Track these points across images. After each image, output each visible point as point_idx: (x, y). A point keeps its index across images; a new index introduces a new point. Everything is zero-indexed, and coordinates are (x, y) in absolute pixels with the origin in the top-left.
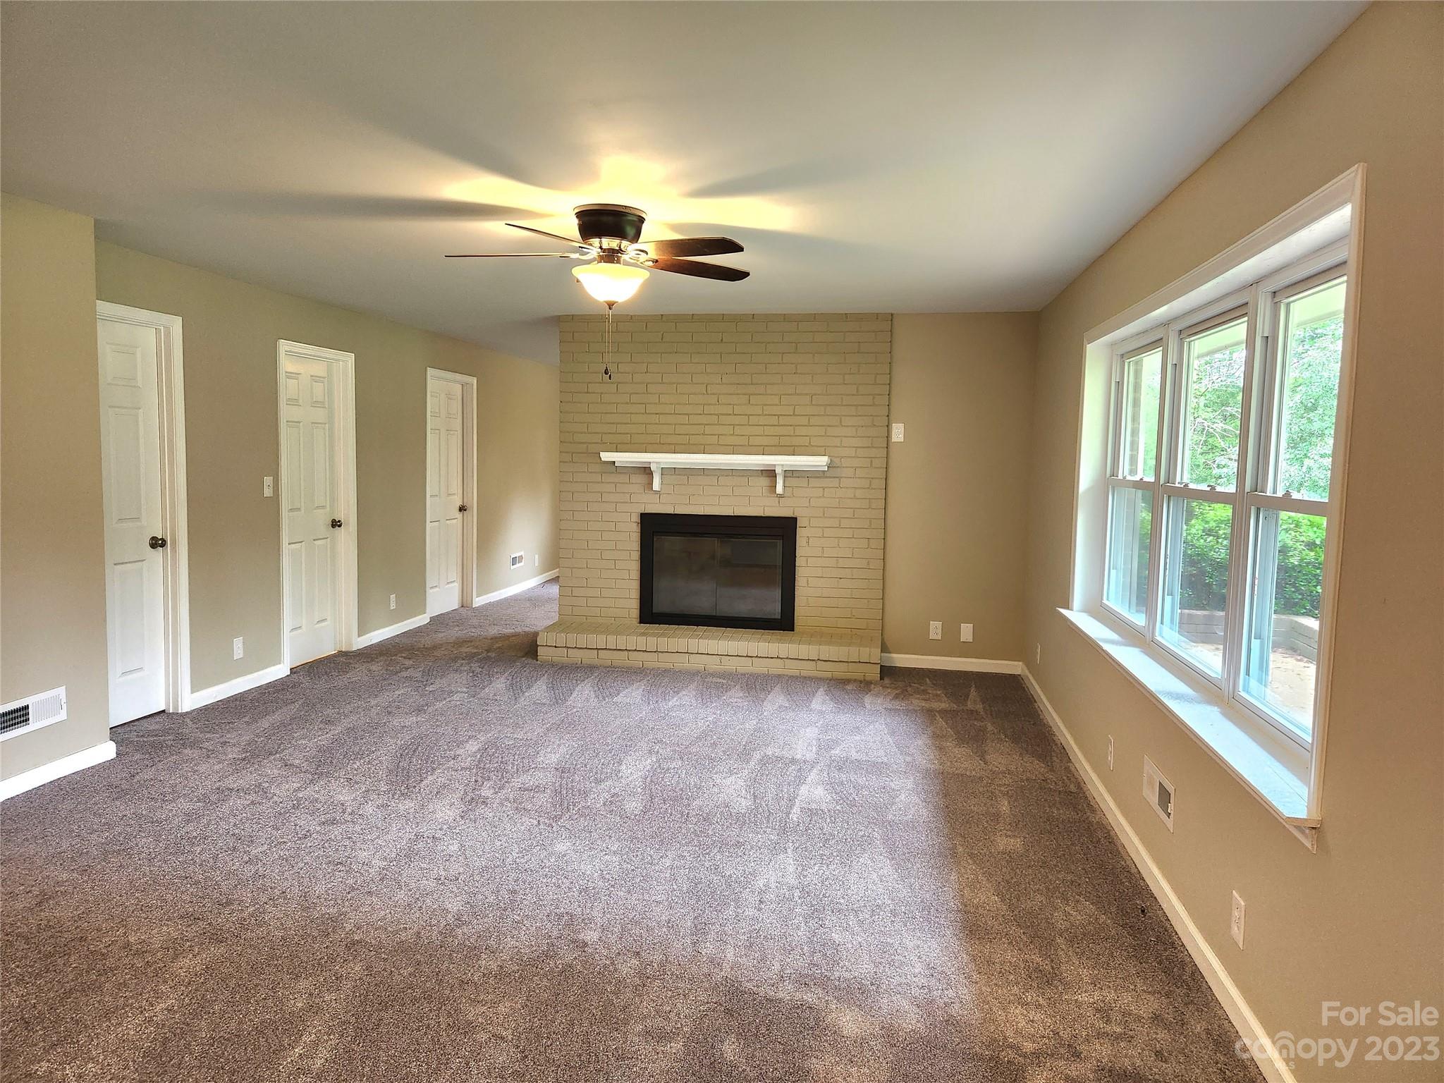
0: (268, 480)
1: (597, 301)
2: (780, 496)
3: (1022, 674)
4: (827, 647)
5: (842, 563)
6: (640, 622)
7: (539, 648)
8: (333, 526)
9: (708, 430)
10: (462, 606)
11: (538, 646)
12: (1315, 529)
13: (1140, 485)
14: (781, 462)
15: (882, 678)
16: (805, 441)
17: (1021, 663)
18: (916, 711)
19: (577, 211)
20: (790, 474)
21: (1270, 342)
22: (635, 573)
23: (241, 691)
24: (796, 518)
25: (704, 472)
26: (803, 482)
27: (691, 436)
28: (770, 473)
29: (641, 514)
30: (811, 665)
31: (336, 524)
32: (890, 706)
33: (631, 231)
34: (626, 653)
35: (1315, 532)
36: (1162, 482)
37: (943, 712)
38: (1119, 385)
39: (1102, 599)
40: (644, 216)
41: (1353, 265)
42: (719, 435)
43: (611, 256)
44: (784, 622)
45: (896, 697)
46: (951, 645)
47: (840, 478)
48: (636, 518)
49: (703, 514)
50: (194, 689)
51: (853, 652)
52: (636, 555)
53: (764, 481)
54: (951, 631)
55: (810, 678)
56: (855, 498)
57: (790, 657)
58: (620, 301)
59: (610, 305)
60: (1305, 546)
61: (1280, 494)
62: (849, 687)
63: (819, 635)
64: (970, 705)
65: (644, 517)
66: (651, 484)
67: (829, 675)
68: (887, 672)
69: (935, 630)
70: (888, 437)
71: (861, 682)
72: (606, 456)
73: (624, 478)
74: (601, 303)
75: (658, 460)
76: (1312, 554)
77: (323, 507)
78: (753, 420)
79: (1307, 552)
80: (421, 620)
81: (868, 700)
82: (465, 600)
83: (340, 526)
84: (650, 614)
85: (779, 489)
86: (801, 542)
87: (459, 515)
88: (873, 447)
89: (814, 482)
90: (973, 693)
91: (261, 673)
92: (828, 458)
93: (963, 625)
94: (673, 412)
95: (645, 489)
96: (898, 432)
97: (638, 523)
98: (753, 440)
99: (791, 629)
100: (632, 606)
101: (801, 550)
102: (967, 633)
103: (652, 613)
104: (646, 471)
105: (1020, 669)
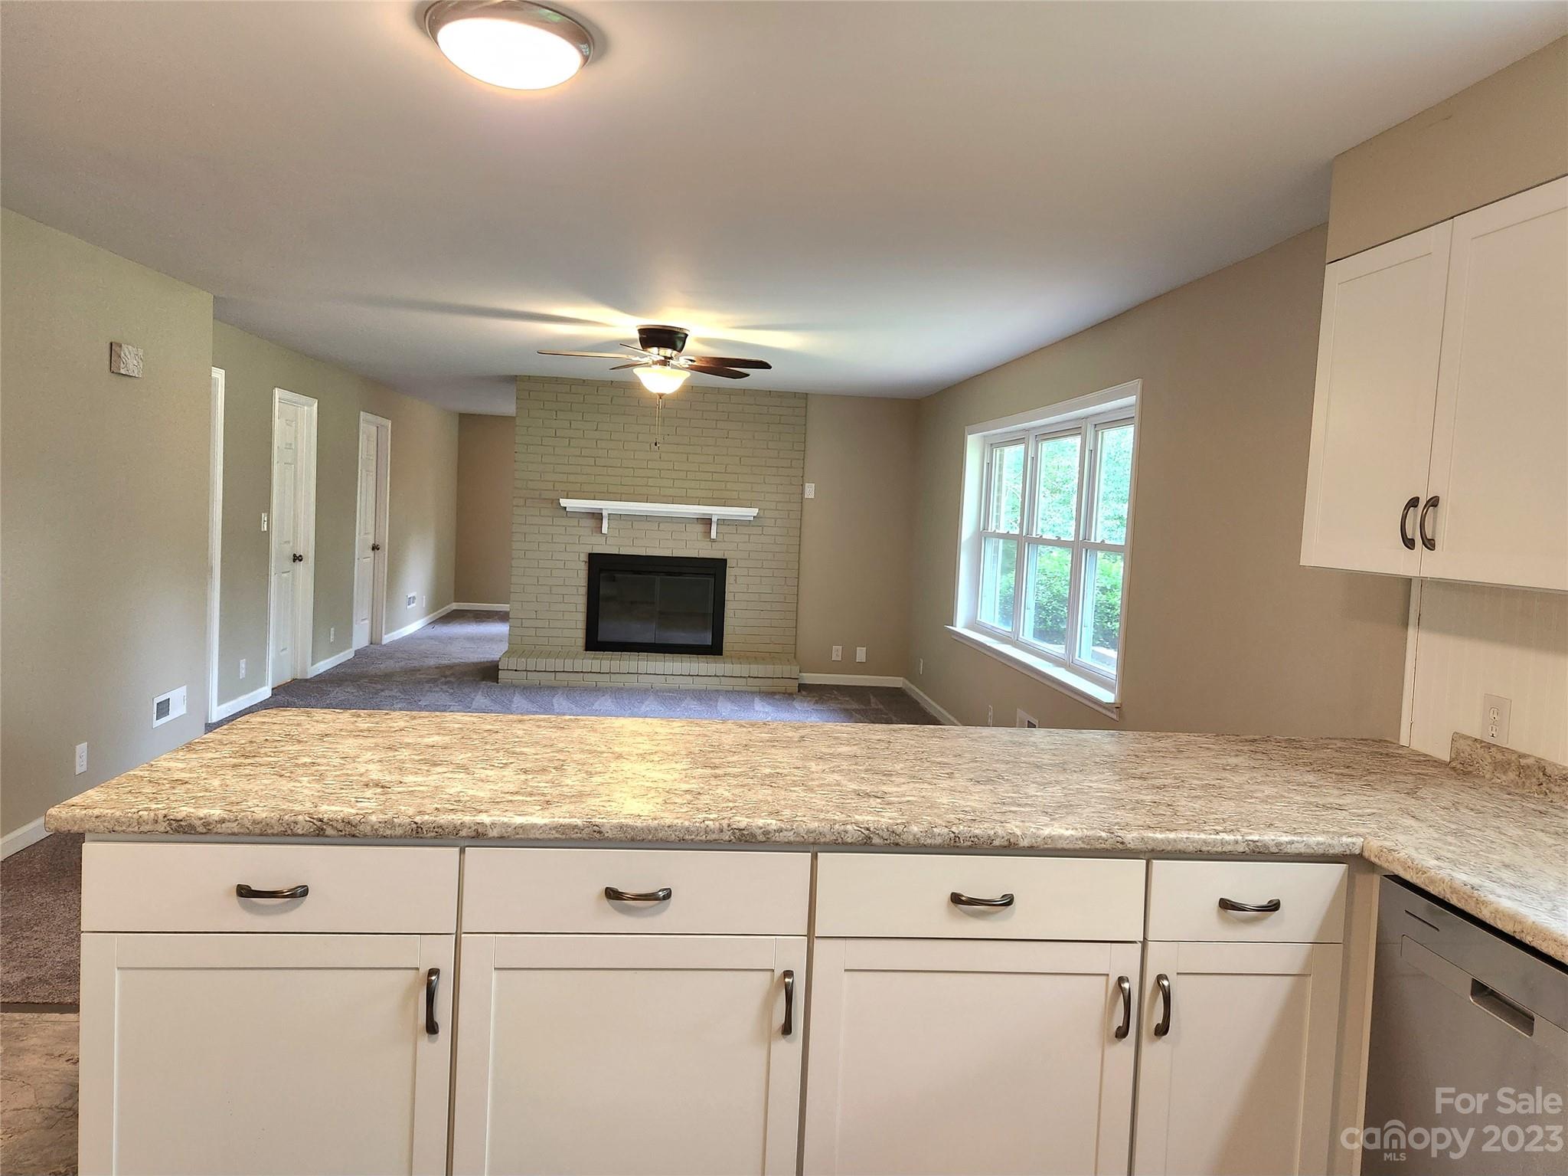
0: (264, 517)
1: (652, 393)
2: (714, 541)
3: (904, 687)
4: (756, 666)
5: (764, 599)
6: (586, 650)
7: (500, 672)
8: (294, 561)
9: (651, 482)
10: (371, 644)
11: (499, 669)
12: (1106, 577)
13: (1006, 536)
14: (717, 512)
15: (799, 691)
16: (735, 495)
17: (902, 678)
18: (836, 710)
19: (639, 328)
20: (722, 522)
21: (1093, 452)
22: (582, 606)
23: (246, 707)
24: (726, 560)
25: (647, 518)
26: (732, 529)
27: (636, 488)
28: (707, 521)
29: (590, 554)
30: (743, 681)
31: (297, 558)
32: (814, 707)
33: (679, 344)
34: (582, 674)
35: (1106, 579)
36: (1024, 534)
37: (856, 711)
38: (990, 465)
39: (976, 618)
40: (687, 332)
41: (1137, 420)
42: (661, 487)
43: (665, 361)
44: (714, 649)
45: (817, 702)
46: (849, 665)
47: (763, 526)
48: (584, 558)
49: (644, 554)
50: (221, 700)
51: (779, 670)
52: (583, 591)
53: (699, 528)
54: (849, 654)
55: (745, 692)
56: (775, 543)
57: (726, 675)
59: (661, 396)
60: (1100, 590)
61: (1098, 541)
62: (777, 697)
63: (744, 658)
64: (873, 706)
65: (592, 557)
66: (600, 528)
67: (757, 689)
68: (802, 687)
69: (837, 653)
70: (803, 493)
71: (784, 694)
72: (564, 502)
73: (574, 522)
74: (654, 394)
75: (608, 506)
76: (1104, 596)
77: (289, 542)
78: (691, 475)
79: (1101, 595)
80: (347, 655)
81: (796, 704)
82: (374, 637)
83: (301, 560)
84: (594, 643)
85: (713, 535)
86: (729, 580)
87: (371, 553)
88: (790, 502)
89: (741, 530)
90: (873, 700)
91: (254, 692)
92: (757, 510)
93: (858, 648)
94: (619, 465)
95: (596, 532)
96: (810, 491)
97: (586, 562)
98: (691, 493)
99: (721, 654)
100: (579, 635)
101: (730, 587)
102: (861, 654)
103: (597, 642)
104: (597, 516)
105: (901, 683)
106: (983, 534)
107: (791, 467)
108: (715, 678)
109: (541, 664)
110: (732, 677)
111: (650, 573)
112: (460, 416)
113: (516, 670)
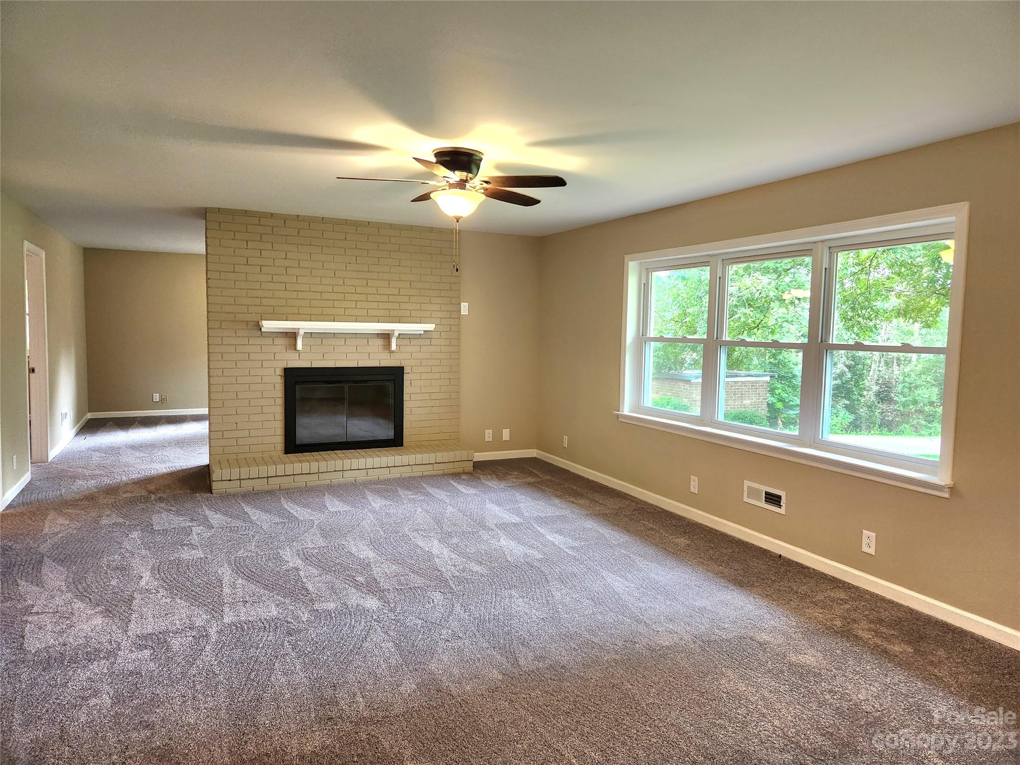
1: (448, 216)
2: (393, 352)
3: (538, 456)
4: (439, 453)
5: (434, 396)
6: (286, 453)
7: (214, 483)
11: (213, 481)
14: (395, 327)
15: (475, 470)
16: (407, 313)
17: (535, 450)
21: (828, 271)
22: (281, 415)
24: (403, 367)
25: (334, 335)
26: (407, 342)
27: (323, 309)
28: (386, 337)
29: (285, 368)
30: (430, 467)
33: (474, 167)
38: (646, 285)
39: (639, 404)
40: (482, 156)
42: (345, 308)
44: (396, 441)
46: (499, 444)
47: (431, 339)
48: (280, 372)
49: (334, 366)
51: (458, 455)
52: (280, 401)
53: (380, 342)
54: (498, 435)
56: (441, 352)
57: (417, 463)
58: (464, 216)
63: (421, 447)
65: (287, 370)
66: (295, 345)
67: (441, 472)
69: (489, 435)
70: (459, 311)
73: (270, 341)
75: (303, 326)
78: (370, 298)
84: (294, 446)
85: (393, 347)
86: (406, 383)
88: (451, 318)
89: (414, 342)
92: (434, 326)
93: (504, 430)
94: (308, 290)
95: (291, 349)
96: (464, 308)
97: (281, 376)
98: (371, 312)
99: (401, 445)
100: (279, 440)
101: (407, 389)
102: (506, 434)
103: (296, 445)
104: (292, 336)
105: (535, 454)
106: (642, 338)
107: (451, 290)
108: (409, 466)
109: (254, 472)
110: (422, 464)
111: (340, 382)
112: (84, 251)
113: (229, 480)
